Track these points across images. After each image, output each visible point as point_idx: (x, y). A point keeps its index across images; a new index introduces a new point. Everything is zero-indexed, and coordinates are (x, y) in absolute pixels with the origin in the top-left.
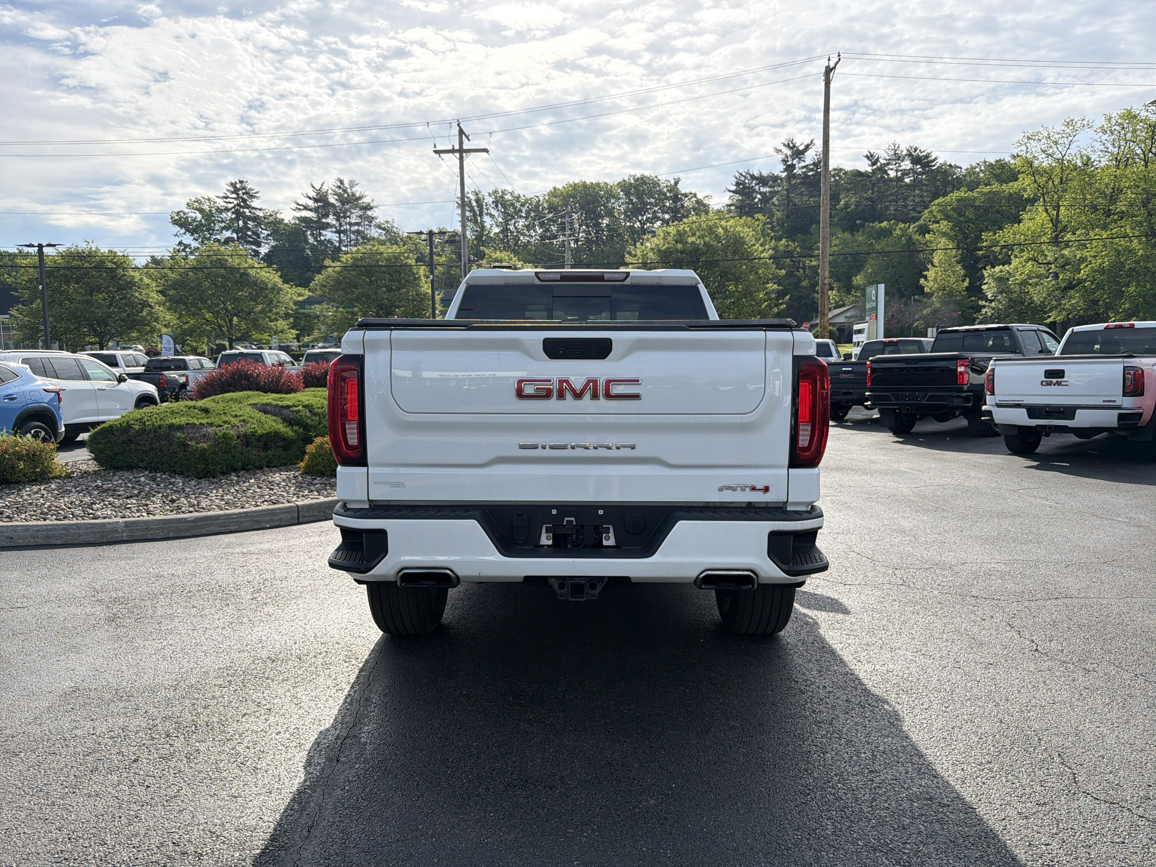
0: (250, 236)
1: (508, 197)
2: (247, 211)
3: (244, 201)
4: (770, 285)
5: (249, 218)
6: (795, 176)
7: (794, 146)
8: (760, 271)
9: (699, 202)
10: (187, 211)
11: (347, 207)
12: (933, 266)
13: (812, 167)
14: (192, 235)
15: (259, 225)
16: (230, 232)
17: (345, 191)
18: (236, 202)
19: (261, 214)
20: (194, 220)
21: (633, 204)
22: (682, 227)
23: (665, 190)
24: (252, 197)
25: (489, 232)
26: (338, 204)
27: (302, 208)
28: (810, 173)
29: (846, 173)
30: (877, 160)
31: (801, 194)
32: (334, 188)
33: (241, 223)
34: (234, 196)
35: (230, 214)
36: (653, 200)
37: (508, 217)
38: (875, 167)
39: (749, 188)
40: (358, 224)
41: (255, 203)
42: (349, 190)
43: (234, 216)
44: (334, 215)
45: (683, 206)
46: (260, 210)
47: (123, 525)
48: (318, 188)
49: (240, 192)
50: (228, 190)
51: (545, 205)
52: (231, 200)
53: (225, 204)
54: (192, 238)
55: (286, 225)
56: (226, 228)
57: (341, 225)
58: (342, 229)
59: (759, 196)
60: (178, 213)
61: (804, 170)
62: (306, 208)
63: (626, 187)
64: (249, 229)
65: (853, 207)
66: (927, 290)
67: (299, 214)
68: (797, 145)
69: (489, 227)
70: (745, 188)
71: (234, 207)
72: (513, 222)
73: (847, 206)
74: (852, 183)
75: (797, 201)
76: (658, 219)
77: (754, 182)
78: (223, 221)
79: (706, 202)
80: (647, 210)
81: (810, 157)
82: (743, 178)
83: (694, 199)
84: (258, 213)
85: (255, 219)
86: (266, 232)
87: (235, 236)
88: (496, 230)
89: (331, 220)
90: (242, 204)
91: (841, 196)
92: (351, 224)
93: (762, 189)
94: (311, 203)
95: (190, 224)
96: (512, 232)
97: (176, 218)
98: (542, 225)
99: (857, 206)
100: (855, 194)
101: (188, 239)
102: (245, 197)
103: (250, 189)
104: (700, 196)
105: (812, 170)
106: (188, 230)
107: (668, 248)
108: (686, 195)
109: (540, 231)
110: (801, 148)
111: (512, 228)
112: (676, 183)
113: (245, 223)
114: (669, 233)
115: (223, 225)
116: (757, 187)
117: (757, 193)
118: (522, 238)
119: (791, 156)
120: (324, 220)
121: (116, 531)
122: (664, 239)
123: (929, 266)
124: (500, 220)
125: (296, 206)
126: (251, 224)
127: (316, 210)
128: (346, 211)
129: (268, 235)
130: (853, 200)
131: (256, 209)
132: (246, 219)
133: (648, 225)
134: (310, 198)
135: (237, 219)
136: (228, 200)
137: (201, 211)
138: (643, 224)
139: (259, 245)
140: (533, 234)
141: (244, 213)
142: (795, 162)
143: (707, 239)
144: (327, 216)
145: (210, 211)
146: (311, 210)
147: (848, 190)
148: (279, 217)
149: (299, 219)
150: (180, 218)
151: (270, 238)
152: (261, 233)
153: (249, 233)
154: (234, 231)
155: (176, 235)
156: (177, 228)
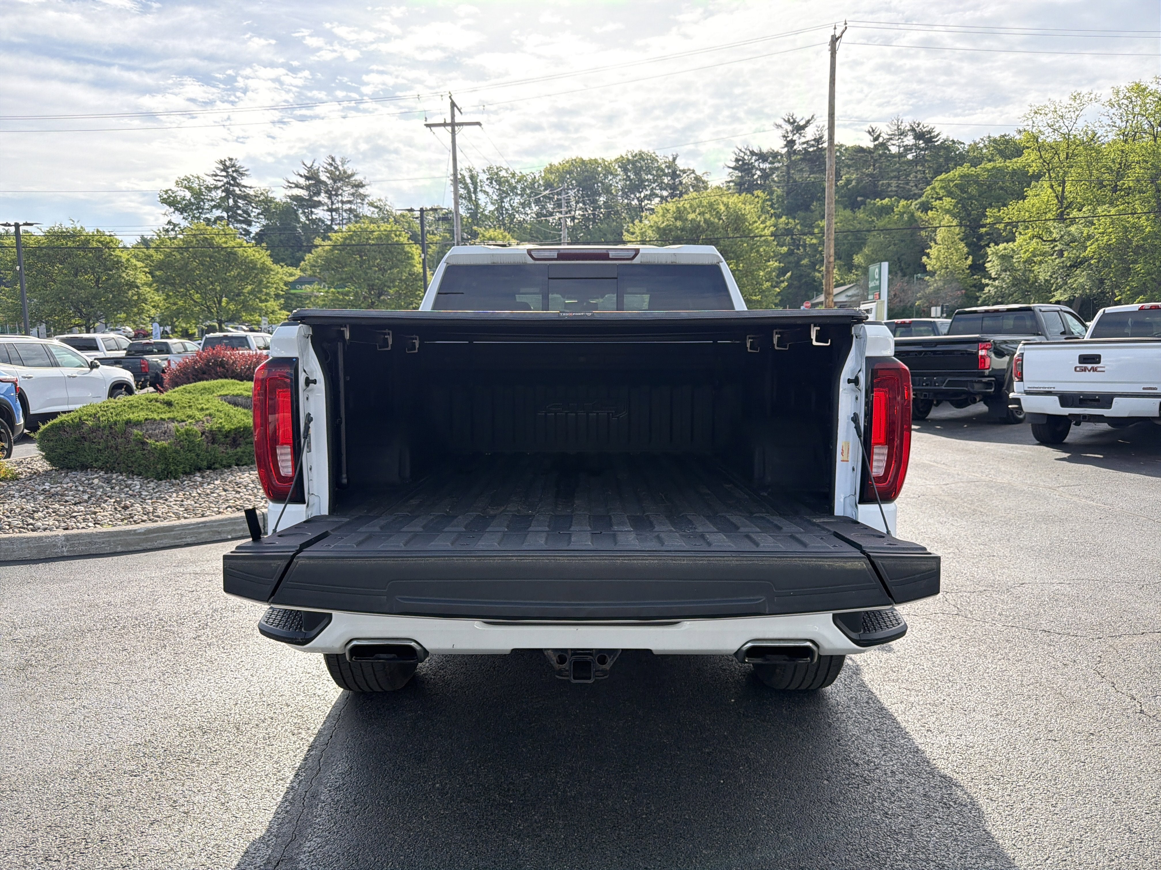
0: (240, 215)
1: (503, 173)
2: (237, 189)
3: (234, 179)
4: (771, 263)
5: (239, 197)
6: (795, 152)
7: (795, 121)
8: (761, 250)
9: (697, 179)
10: (175, 189)
11: (339, 184)
12: (936, 243)
13: (813, 142)
14: (182, 214)
15: (250, 203)
16: (220, 211)
17: (336, 168)
18: (225, 180)
19: (251, 192)
20: (183, 199)
21: (631, 180)
22: (682, 203)
23: (663, 166)
24: (242, 174)
25: (484, 210)
26: (329, 182)
27: (293, 185)
28: (811, 149)
29: (846, 149)
30: (879, 136)
31: (801, 170)
32: (326, 165)
33: (231, 202)
34: (224, 174)
35: (219, 192)
36: (650, 177)
37: (503, 195)
38: (877, 143)
39: (748, 164)
40: (350, 202)
41: (244, 181)
42: (340, 168)
43: (224, 194)
44: (326, 192)
45: (681, 183)
46: (251, 188)
47: (63, 538)
48: (309, 166)
49: (230, 170)
50: (217, 168)
51: (541, 182)
52: (221, 178)
53: (215, 183)
54: (181, 217)
55: (277, 203)
56: (216, 207)
57: (332, 203)
58: (334, 207)
59: (758, 173)
60: (166, 192)
61: (805, 146)
62: (297, 186)
63: (625, 164)
64: (239, 208)
65: (854, 183)
66: (929, 268)
67: (290, 192)
68: (797, 120)
69: (484, 204)
70: (744, 164)
71: (223, 186)
72: (508, 199)
73: (849, 181)
74: (853, 159)
75: (797, 177)
76: (657, 196)
77: (754, 158)
78: (212, 200)
79: (704, 178)
80: (645, 187)
81: (810, 133)
82: (742, 154)
83: (693, 175)
84: (248, 191)
85: (245, 197)
86: (257, 211)
87: (225, 215)
88: (491, 208)
89: (323, 198)
90: (232, 182)
91: (842, 173)
92: (343, 202)
93: (761, 166)
94: (302, 181)
95: (179, 203)
96: (507, 210)
97: (165, 196)
98: (537, 202)
99: (858, 183)
100: (857, 170)
101: (177, 218)
102: (235, 175)
103: (240, 167)
104: (699, 173)
105: (813, 146)
106: (177, 209)
107: (667, 226)
108: (684, 172)
109: (535, 208)
110: (802, 123)
111: (507, 205)
112: (674, 159)
113: (235, 202)
114: (668, 211)
115: (213, 203)
116: (756, 164)
117: (757, 169)
118: (517, 216)
119: (792, 131)
120: (315, 199)
121: (54, 545)
122: (663, 216)
123: (932, 244)
124: (495, 197)
125: (287, 184)
126: (241, 203)
127: (308, 188)
128: (338, 188)
129: (259, 214)
130: (854, 176)
131: (245, 187)
132: (236, 196)
133: (646, 202)
134: (301, 176)
135: (227, 198)
136: (217, 178)
137: (190, 189)
138: (641, 201)
139: (250, 225)
140: (529, 212)
141: (234, 191)
142: (795, 138)
143: (707, 216)
144: (318, 194)
145: (200, 189)
146: (302, 188)
147: (849, 166)
148: (270, 195)
149: (290, 197)
150: (169, 197)
151: (261, 216)
152: (252, 211)
153: (239, 212)
154: (225, 210)
155: (165, 215)
156: (166, 206)
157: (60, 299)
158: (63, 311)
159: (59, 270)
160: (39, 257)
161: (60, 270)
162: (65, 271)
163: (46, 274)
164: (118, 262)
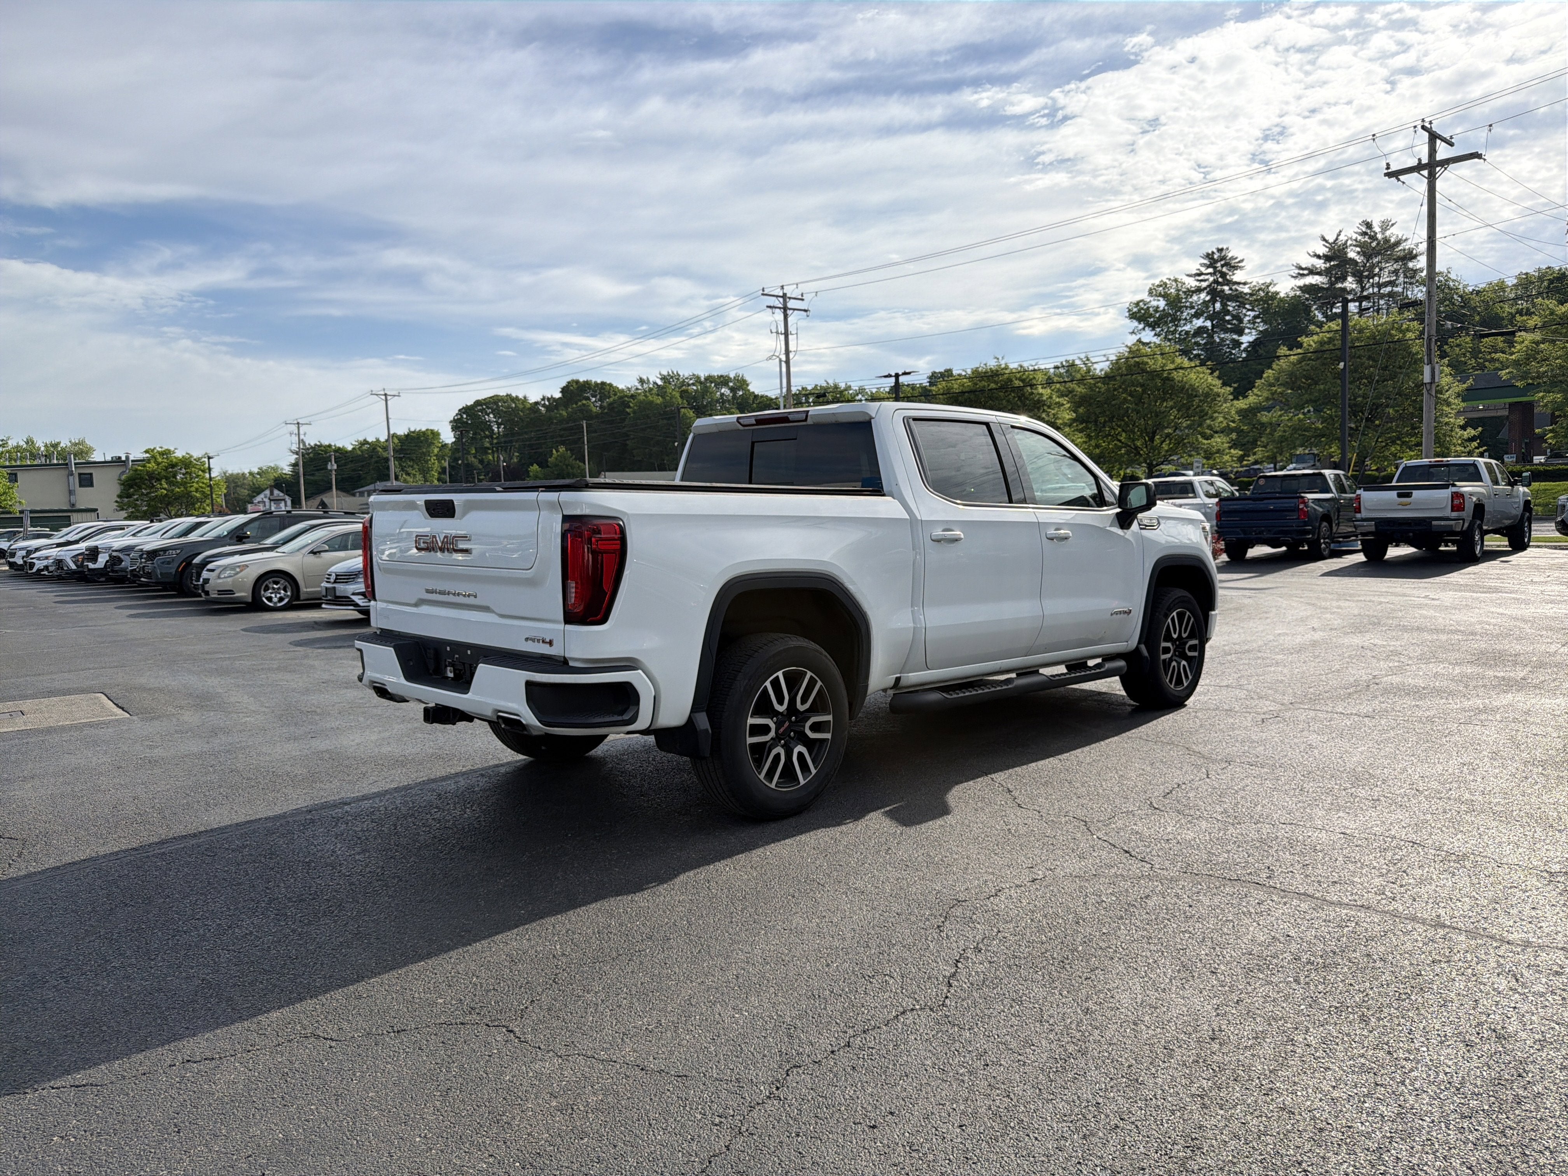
0: (1228, 322)
2: (1226, 288)
3: (1223, 275)
5: (1230, 298)
10: (1148, 299)
11: (1375, 260)
14: (1153, 329)
15: (1242, 305)
16: (1202, 320)
17: (1373, 238)
18: (1211, 279)
19: (1246, 290)
20: (1156, 309)
24: (1235, 268)
26: (1359, 259)
27: (1306, 272)
32: (1355, 236)
33: (1218, 306)
34: (1211, 270)
35: (1203, 295)
40: (1392, 283)
41: (1238, 276)
42: (1379, 236)
43: (1208, 298)
44: (1354, 275)
46: (1245, 284)
48: (1331, 241)
49: (1219, 265)
50: (1201, 265)
52: (1206, 277)
53: (1197, 284)
54: (1153, 333)
55: (1281, 300)
56: (1197, 315)
57: (1363, 289)
58: (1365, 293)
60: (1137, 304)
62: (1312, 272)
64: (1228, 313)
67: (1301, 282)
71: (1209, 286)
78: (1192, 307)
84: (1240, 288)
85: (1239, 298)
86: (1252, 314)
87: (1208, 324)
89: (1350, 283)
90: (1220, 280)
92: (1380, 286)
94: (1320, 264)
95: (1151, 316)
97: (1135, 310)
101: (1148, 336)
102: (1224, 269)
103: (1232, 258)
106: (1148, 325)
113: (1224, 305)
115: (1193, 311)
120: (1339, 285)
125: (1297, 271)
126: (1231, 306)
127: (1327, 272)
128: (1373, 266)
129: (1255, 317)
131: (1239, 283)
132: (1225, 299)
134: (1319, 257)
135: (1213, 301)
136: (1202, 278)
137: (1165, 296)
139: (1241, 332)
141: (1223, 291)
144: (1344, 279)
145: (1178, 295)
146: (1319, 274)
148: (1272, 289)
149: (1300, 288)
150: (1139, 311)
151: (1258, 320)
152: (1245, 315)
153: (1228, 318)
154: (1208, 318)
155: (1133, 333)
156: (1135, 323)
164: (1039, 401)
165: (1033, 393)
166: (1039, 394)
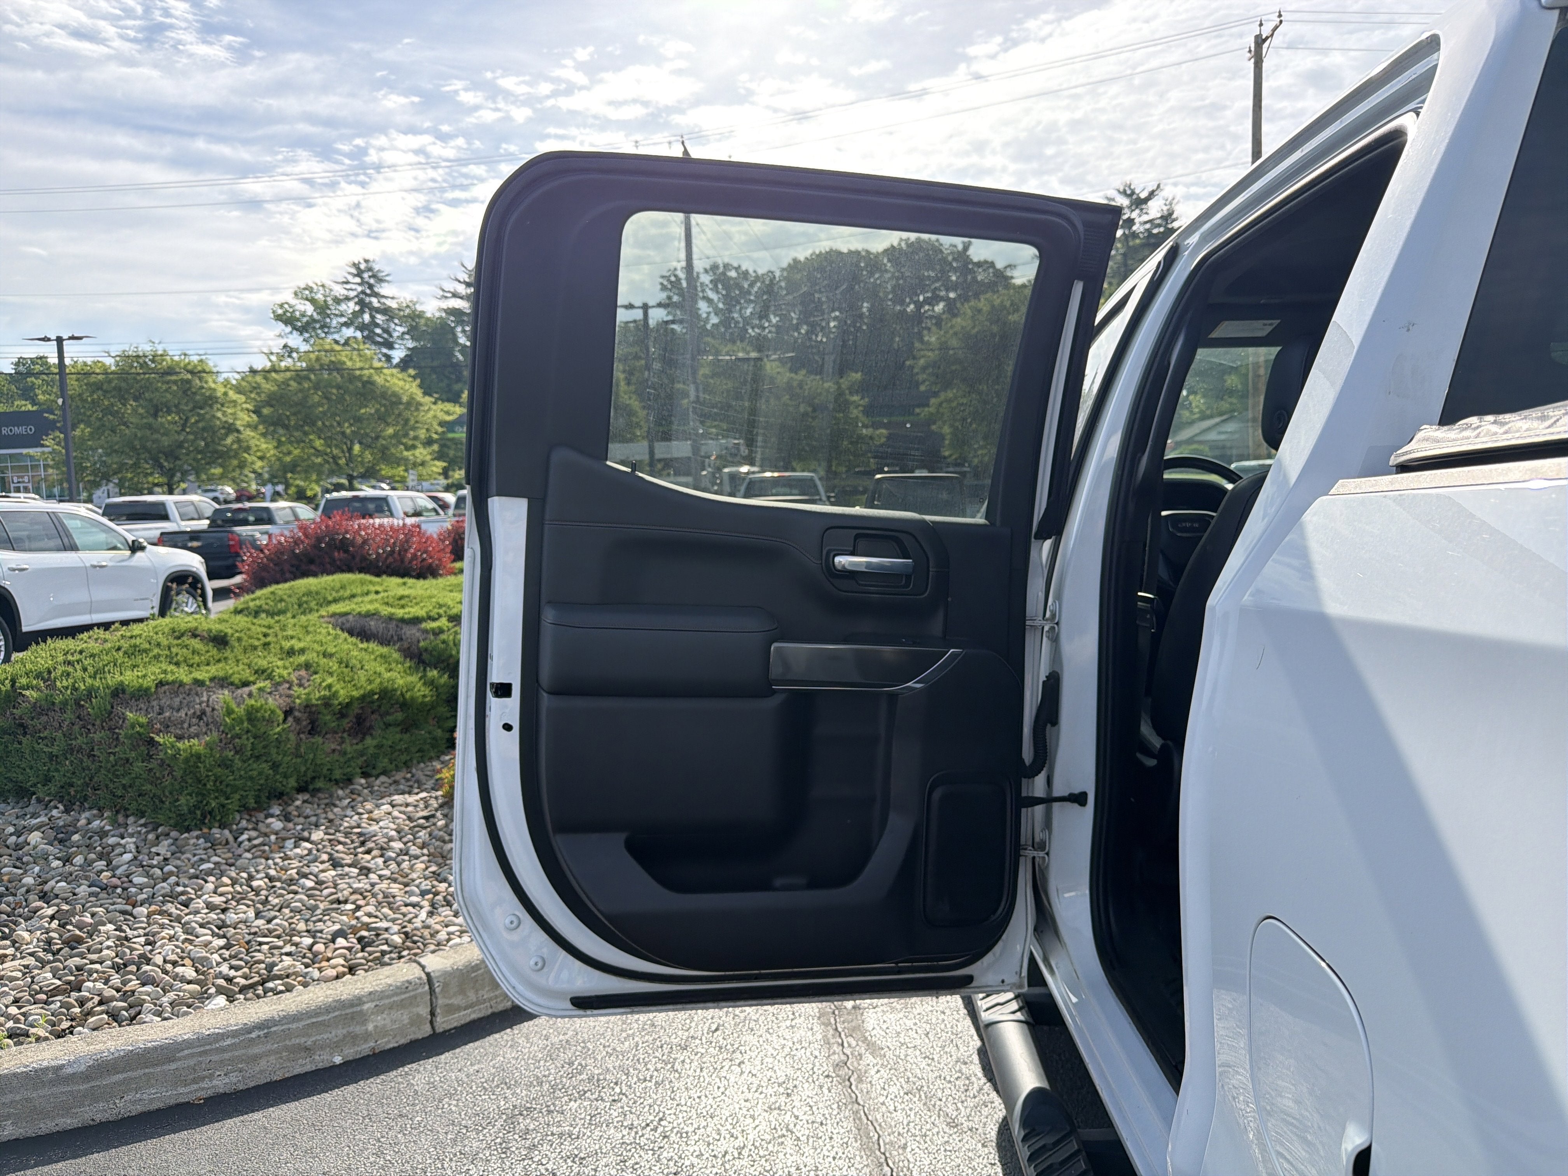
0: (379, 335)
1: (733, 274)
2: (374, 300)
3: (371, 287)
5: (378, 310)
6: (1135, 235)
7: (1133, 193)
9: (997, 274)
10: (293, 301)
13: (1158, 221)
14: (301, 334)
15: (391, 318)
16: (352, 329)
18: (360, 289)
19: (393, 304)
20: (303, 315)
21: (905, 278)
23: (951, 258)
24: (382, 281)
25: (705, 324)
27: (449, 295)
28: (1155, 231)
33: (367, 317)
34: (358, 280)
35: (351, 304)
36: (932, 274)
37: (731, 301)
41: (385, 290)
43: (357, 308)
45: (974, 281)
46: (393, 298)
49: (366, 275)
50: (349, 273)
51: (783, 284)
52: (354, 287)
53: (346, 292)
54: (301, 338)
55: (428, 319)
56: (346, 325)
60: (281, 306)
61: (1148, 226)
62: (455, 295)
63: (896, 256)
64: (377, 325)
67: (445, 304)
68: (1137, 191)
69: (704, 315)
71: (357, 296)
72: (738, 308)
76: (942, 299)
78: (342, 315)
79: (1008, 273)
80: (924, 288)
81: (1155, 209)
83: (990, 270)
84: (389, 302)
85: (386, 311)
86: (401, 329)
87: (359, 334)
88: (714, 320)
90: (368, 291)
94: (462, 289)
95: (298, 320)
96: (737, 322)
97: (280, 312)
101: (295, 340)
102: (372, 281)
103: (379, 271)
104: (999, 265)
105: (1159, 226)
106: (295, 328)
107: (982, 331)
108: (979, 264)
109: (775, 320)
110: (1143, 195)
111: (736, 316)
112: (968, 248)
113: (372, 317)
115: (343, 319)
118: (750, 331)
119: (1129, 207)
124: (721, 305)
125: (441, 293)
126: (380, 319)
127: (468, 298)
129: (403, 333)
131: (387, 297)
132: (374, 310)
133: (927, 307)
134: (460, 282)
135: (362, 311)
136: (348, 286)
137: (313, 301)
138: (919, 306)
139: (391, 347)
140: (766, 324)
141: (370, 303)
142: (1134, 215)
145: (325, 301)
146: (462, 298)
148: (419, 308)
149: (445, 311)
150: (285, 313)
151: (407, 337)
152: (394, 330)
153: (378, 331)
154: (357, 328)
155: (280, 336)
156: (281, 325)
157: (133, 448)
158: (136, 465)
159: (133, 410)
160: (106, 392)
161: (135, 410)
162: (141, 411)
163: (115, 414)
164: (211, 398)
165: (202, 388)
166: (210, 389)
